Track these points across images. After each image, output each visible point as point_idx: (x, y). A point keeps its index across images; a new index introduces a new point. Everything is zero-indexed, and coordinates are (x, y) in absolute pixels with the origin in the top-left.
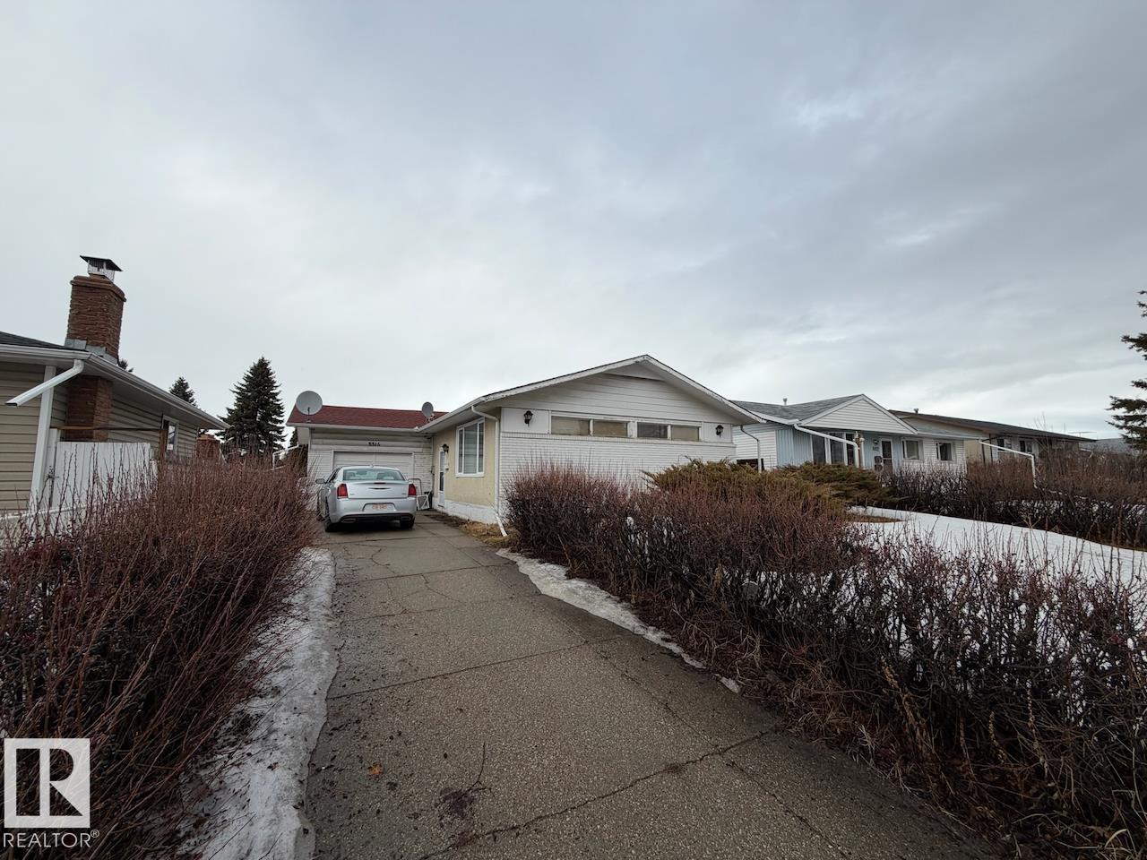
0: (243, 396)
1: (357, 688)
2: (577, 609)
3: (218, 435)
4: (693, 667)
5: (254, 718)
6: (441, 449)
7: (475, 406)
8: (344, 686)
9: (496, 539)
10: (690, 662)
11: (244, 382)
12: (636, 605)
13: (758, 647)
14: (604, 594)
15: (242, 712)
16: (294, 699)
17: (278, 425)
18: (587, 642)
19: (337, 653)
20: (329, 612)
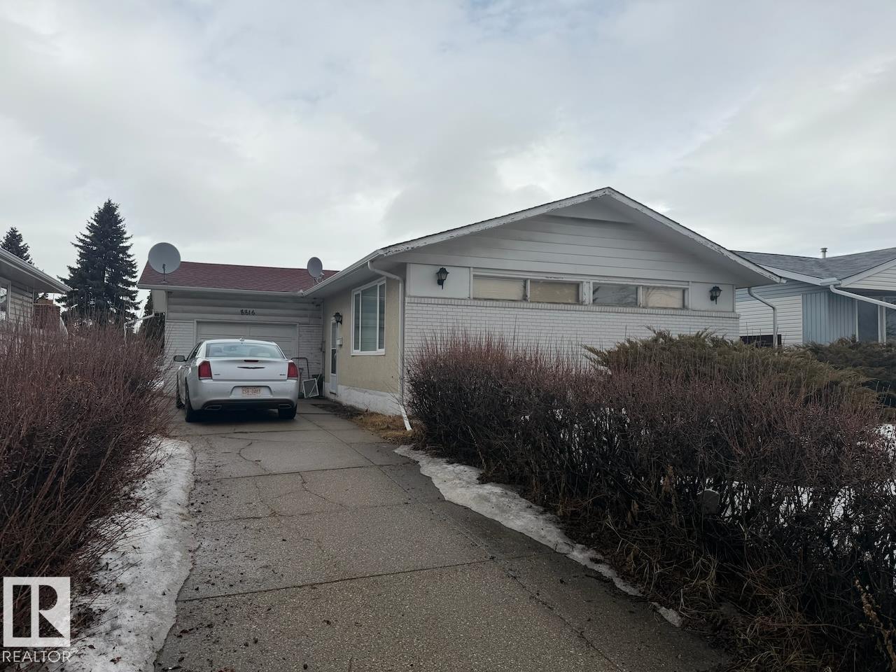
0: (88, 252)
1: (213, 591)
2: (486, 519)
3: (59, 301)
4: (626, 594)
5: (97, 612)
6: (333, 320)
7: (372, 261)
8: (197, 589)
9: (397, 433)
10: (623, 588)
11: (87, 233)
12: (564, 517)
13: (713, 573)
14: (524, 503)
15: (83, 606)
16: (141, 597)
17: (131, 288)
18: (492, 558)
19: (191, 554)
20: (185, 511)
